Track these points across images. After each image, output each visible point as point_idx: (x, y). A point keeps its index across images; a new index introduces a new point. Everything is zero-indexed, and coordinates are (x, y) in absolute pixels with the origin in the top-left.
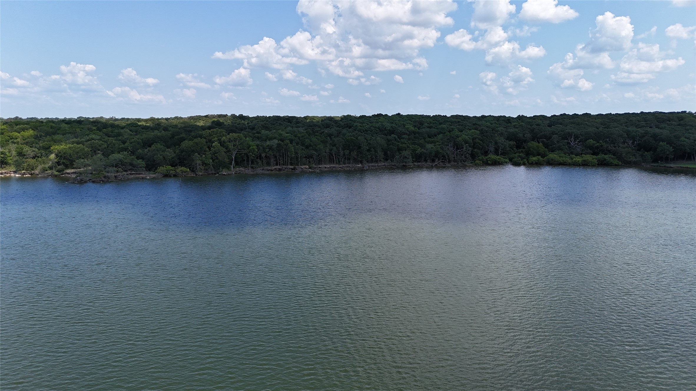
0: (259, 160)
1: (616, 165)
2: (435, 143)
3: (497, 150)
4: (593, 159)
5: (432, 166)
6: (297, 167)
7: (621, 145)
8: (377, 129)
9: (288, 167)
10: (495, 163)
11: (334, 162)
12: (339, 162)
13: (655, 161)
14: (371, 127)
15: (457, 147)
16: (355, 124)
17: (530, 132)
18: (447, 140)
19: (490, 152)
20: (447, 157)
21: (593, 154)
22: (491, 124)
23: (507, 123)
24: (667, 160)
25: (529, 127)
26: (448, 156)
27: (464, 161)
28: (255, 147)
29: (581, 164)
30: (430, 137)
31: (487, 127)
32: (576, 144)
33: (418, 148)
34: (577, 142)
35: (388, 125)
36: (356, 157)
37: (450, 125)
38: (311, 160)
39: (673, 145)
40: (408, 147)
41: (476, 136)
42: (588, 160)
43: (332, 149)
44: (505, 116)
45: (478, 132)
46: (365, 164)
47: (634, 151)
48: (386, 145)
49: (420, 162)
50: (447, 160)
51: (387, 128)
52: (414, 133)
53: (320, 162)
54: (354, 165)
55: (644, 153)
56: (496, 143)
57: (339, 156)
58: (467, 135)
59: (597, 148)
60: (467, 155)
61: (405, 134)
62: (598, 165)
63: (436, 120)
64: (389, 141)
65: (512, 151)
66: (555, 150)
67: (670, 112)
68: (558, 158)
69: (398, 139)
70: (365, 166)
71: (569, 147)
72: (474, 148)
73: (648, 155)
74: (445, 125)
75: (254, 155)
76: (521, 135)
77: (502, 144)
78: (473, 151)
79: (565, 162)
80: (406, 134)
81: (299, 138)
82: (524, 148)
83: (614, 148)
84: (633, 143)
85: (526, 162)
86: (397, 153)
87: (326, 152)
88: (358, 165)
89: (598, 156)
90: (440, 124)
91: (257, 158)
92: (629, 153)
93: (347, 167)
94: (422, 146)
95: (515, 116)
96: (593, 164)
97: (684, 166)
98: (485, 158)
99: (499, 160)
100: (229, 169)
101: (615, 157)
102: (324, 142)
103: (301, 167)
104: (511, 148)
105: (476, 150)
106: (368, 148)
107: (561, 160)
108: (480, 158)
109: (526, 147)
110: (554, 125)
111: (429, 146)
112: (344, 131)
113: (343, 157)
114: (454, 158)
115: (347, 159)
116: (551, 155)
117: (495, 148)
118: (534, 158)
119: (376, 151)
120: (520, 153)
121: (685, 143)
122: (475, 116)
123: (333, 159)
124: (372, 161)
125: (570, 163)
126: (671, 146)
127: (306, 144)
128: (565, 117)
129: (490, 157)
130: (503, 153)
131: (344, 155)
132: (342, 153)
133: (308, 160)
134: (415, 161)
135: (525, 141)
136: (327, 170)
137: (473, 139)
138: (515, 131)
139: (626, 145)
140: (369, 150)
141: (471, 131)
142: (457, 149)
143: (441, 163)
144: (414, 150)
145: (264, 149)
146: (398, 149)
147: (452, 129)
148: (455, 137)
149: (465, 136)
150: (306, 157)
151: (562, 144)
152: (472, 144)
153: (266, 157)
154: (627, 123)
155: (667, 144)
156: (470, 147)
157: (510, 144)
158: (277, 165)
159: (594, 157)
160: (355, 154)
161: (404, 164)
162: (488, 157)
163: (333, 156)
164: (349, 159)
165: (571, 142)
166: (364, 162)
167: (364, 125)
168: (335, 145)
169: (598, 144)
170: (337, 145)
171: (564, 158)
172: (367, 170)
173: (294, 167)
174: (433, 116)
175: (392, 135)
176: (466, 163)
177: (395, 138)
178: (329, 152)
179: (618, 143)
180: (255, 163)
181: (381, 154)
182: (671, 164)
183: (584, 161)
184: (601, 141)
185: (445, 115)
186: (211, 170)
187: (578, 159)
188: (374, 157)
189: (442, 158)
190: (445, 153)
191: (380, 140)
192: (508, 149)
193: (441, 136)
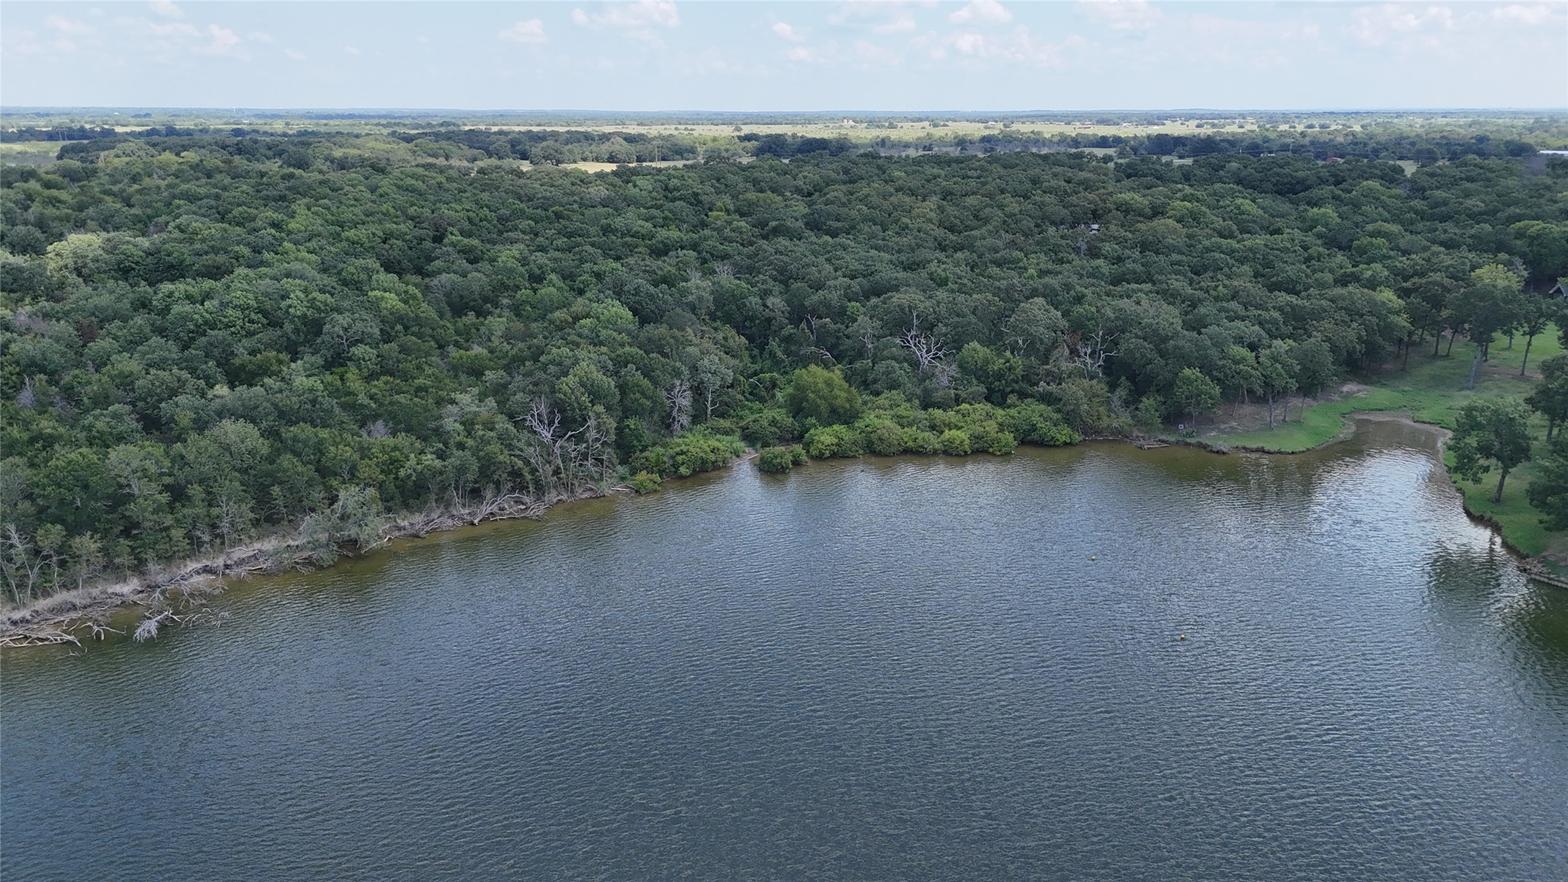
1: (1065, 444)
4: (1002, 427)
7: (1063, 365)
10: (704, 469)
13: (1170, 427)
19: (680, 411)
20: (529, 477)
21: (992, 402)
26: (534, 471)
27: (594, 480)
29: (969, 452)
32: (930, 354)
34: (932, 349)
42: (984, 428)
49: (419, 511)
50: (531, 485)
60: (605, 452)
62: (1017, 448)
66: (881, 390)
68: (893, 422)
71: (915, 369)
73: (1151, 406)
79: (922, 447)
82: (783, 393)
84: (1094, 356)
85: (804, 458)
89: (1011, 413)
92: (1094, 395)
96: (1004, 450)
98: (665, 454)
99: (712, 457)
101: (1059, 416)
105: (631, 422)
107: (908, 435)
108: (650, 455)
109: (790, 390)
114: (556, 471)
116: (873, 420)
117: (693, 389)
118: (826, 437)
120: (773, 413)
125: (937, 449)
126: (1212, 379)
129: (681, 441)
134: (401, 512)
142: (565, 429)
143: (507, 503)
144: (393, 471)
146: (319, 474)
151: (892, 362)
156: (610, 412)
162: (675, 445)
164: (66, 568)
166: (152, 567)
176: (606, 486)
181: (237, 514)
183: (979, 438)
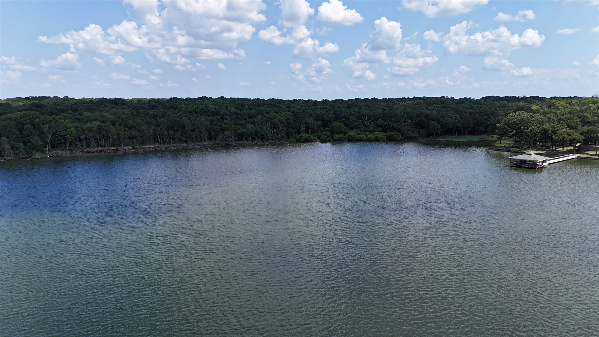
0: (77, 143)
1: (400, 140)
2: (255, 123)
3: (307, 129)
4: (383, 135)
5: (253, 144)
6: (119, 148)
7: (403, 124)
8: (201, 111)
9: (110, 148)
10: (307, 141)
11: (158, 142)
12: (164, 142)
13: (428, 136)
14: (195, 108)
15: (274, 126)
16: (180, 106)
17: (333, 113)
18: (265, 120)
19: (302, 131)
20: (265, 136)
21: (382, 131)
22: (302, 107)
23: (314, 106)
24: (436, 135)
25: (332, 109)
26: (267, 135)
27: (280, 140)
28: (73, 129)
29: (374, 140)
30: (250, 118)
31: (298, 109)
32: (369, 123)
33: (240, 128)
34: (370, 122)
35: (212, 107)
36: (180, 137)
37: (267, 107)
38: (135, 140)
39: (440, 123)
40: (230, 127)
41: (290, 117)
42: (379, 136)
43: (156, 130)
44: (312, 100)
45: (291, 114)
46: (190, 143)
47: (412, 128)
48: (210, 126)
49: (242, 141)
50: (266, 139)
51: (210, 110)
52: (236, 114)
53: (144, 142)
54: (179, 145)
55: (420, 130)
56: (306, 123)
57: (164, 136)
58: (282, 116)
59: (385, 126)
60: (283, 134)
61: (227, 115)
62: (387, 140)
63: (255, 103)
64: (212, 121)
65: (319, 130)
66: (354, 128)
67: (434, 97)
68: (356, 135)
69: (221, 120)
70: (190, 145)
71: (365, 126)
72: (288, 128)
73: (423, 131)
74: (263, 108)
75: (72, 138)
76: (326, 116)
77: (311, 124)
78: (287, 130)
79: (362, 139)
80: (229, 115)
81: (122, 120)
82: (329, 127)
83: (398, 127)
84: (411, 122)
85: (331, 139)
86: (221, 133)
87: (149, 133)
88: (183, 145)
89: (387, 133)
90: (259, 106)
91: (76, 140)
92: (409, 130)
93: (172, 147)
94: (243, 126)
95: (320, 100)
96: (383, 140)
97: (449, 140)
98: (298, 136)
99: (309, 138)
100: (43, 152)
101: (399, 134)
102: (148, 123)
103: (124, 148)
104: (318, 127)
105: (290, 129)
106: (192, 128)
107: (359, 137)
108: (294, 136)
109: (331, 127)
110: (351, 108)
111: (250, 126)
112: (170, 112)
113: (167, 138)
114: (272, 136)
115: (172, 139)
116: (350, 133)
117: (305, 127)
118: (338, 136)
119: (200, 132)
120: (326, 132)
121: (449, 121)
122: (288, 100)
123: (158, 139)
124: (197, 141)
125: (365, 139)
126: (439, 124)
127: (129, 125)
128: (359, 101)
129: (302, 135)
130: (312, 131)
131: (168, 135)
132: (166, 133)
133: (131, 140)
134: (238, 140)
135: (329, 121)
136: (151, 150)
137: (287, 120)
138: (321, 113)
139: (406, 123)
140: (193, 131)
141: (285, 113)
142: (274, 128)
143: (261, 142)
144: (236, 130)
145: (83, 131)
146: (221, 129)
147: (269, 111)
148: (272, 118)
149: (281, 117)
150: (129, 138)
151: (358, 123)
152: (287, 125)
153: (85, 138)
154: (405, 105)
155: (436, 122)
156: (285, 126)
157: (318, 124)
158: (98, 146)
159: (384, 133)
160: (180, 134)
161: (227, 143)
162: (300, 135)
163: (158, 137)
164: (174, 139)
165: (366, 121)
166: (189, 141)
167: (189, 106)
168: (159, 126)
169: (386, 123)
170: (161, 126)
171: (361, 135)
172: (192, 149)
173: (117, 148)
174: (253, 99)
175: (215, 116)
176: (282, 141)
177: (218, 118)
178: (153, 132)
179: (401, 122)
180: (74, 145)
181: (205, 134)
182: (439, 138)
183: (377, 137)
184: (388, 121)
185: (263, 99)
186: (23, 154)
187: (372, 136)
188: (198, 136)
189: (262, 137)
190: (264, 133)
191: (204, 120)
192: (316, 128)
193: (260, 117)
